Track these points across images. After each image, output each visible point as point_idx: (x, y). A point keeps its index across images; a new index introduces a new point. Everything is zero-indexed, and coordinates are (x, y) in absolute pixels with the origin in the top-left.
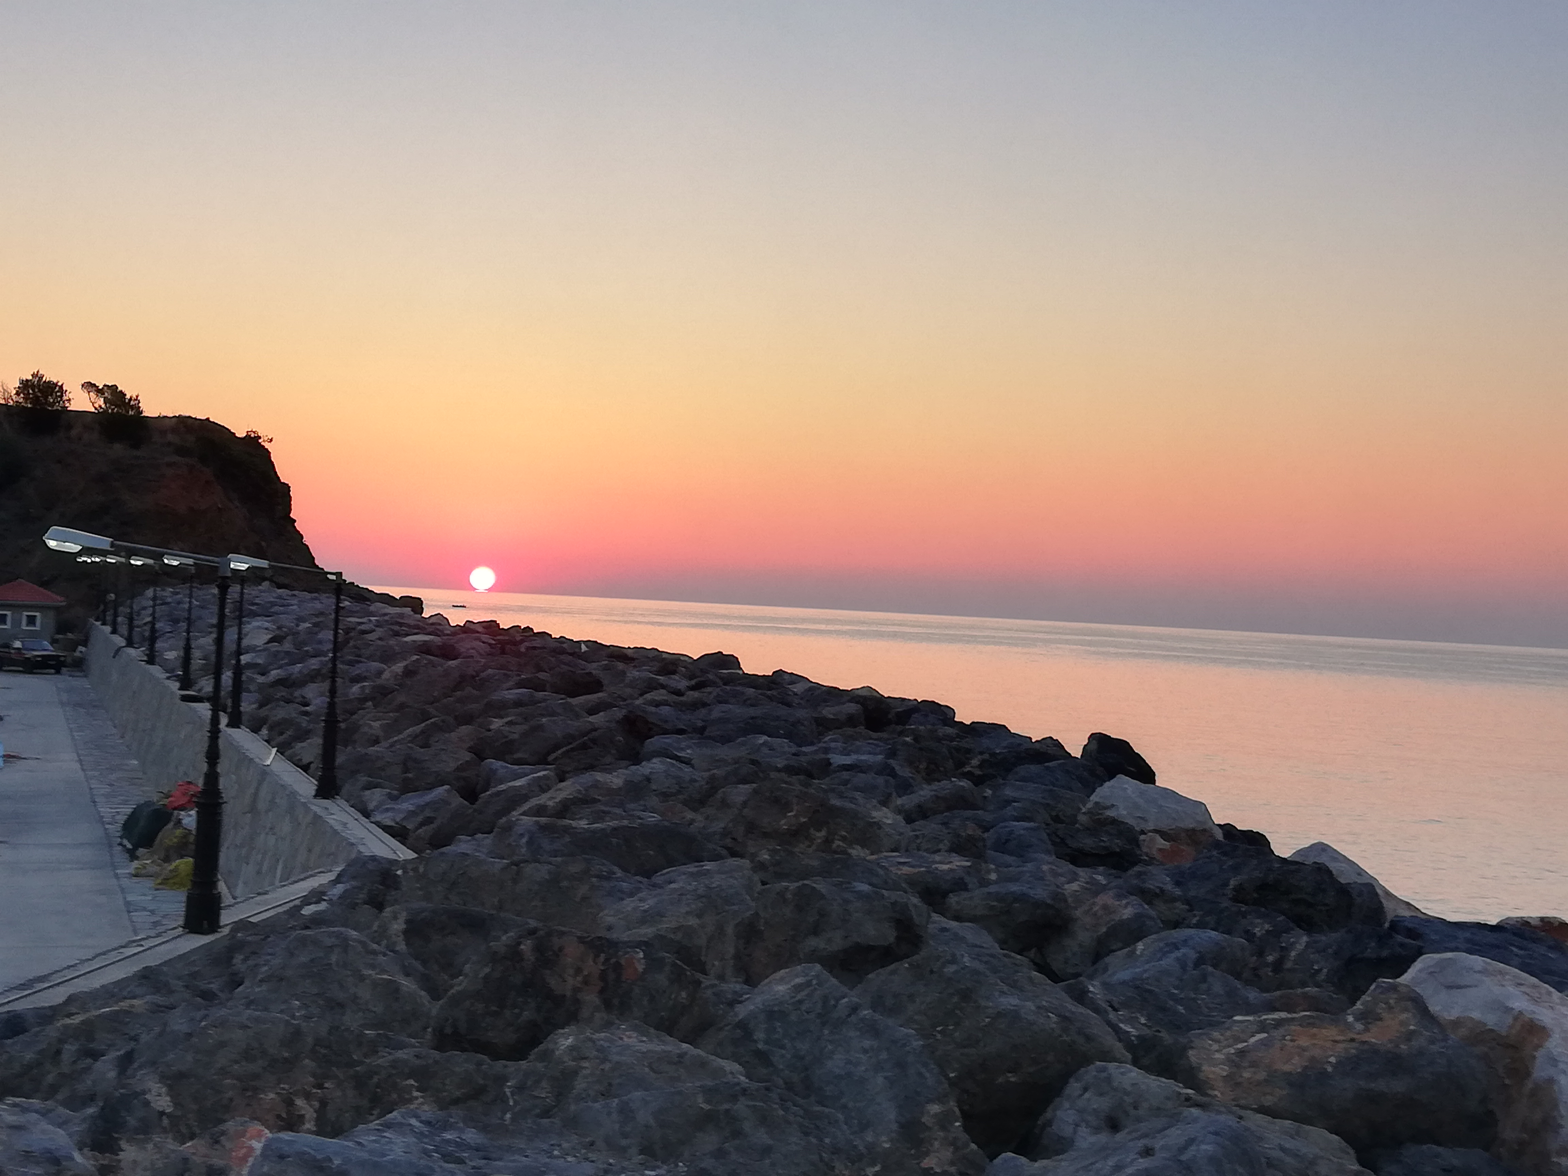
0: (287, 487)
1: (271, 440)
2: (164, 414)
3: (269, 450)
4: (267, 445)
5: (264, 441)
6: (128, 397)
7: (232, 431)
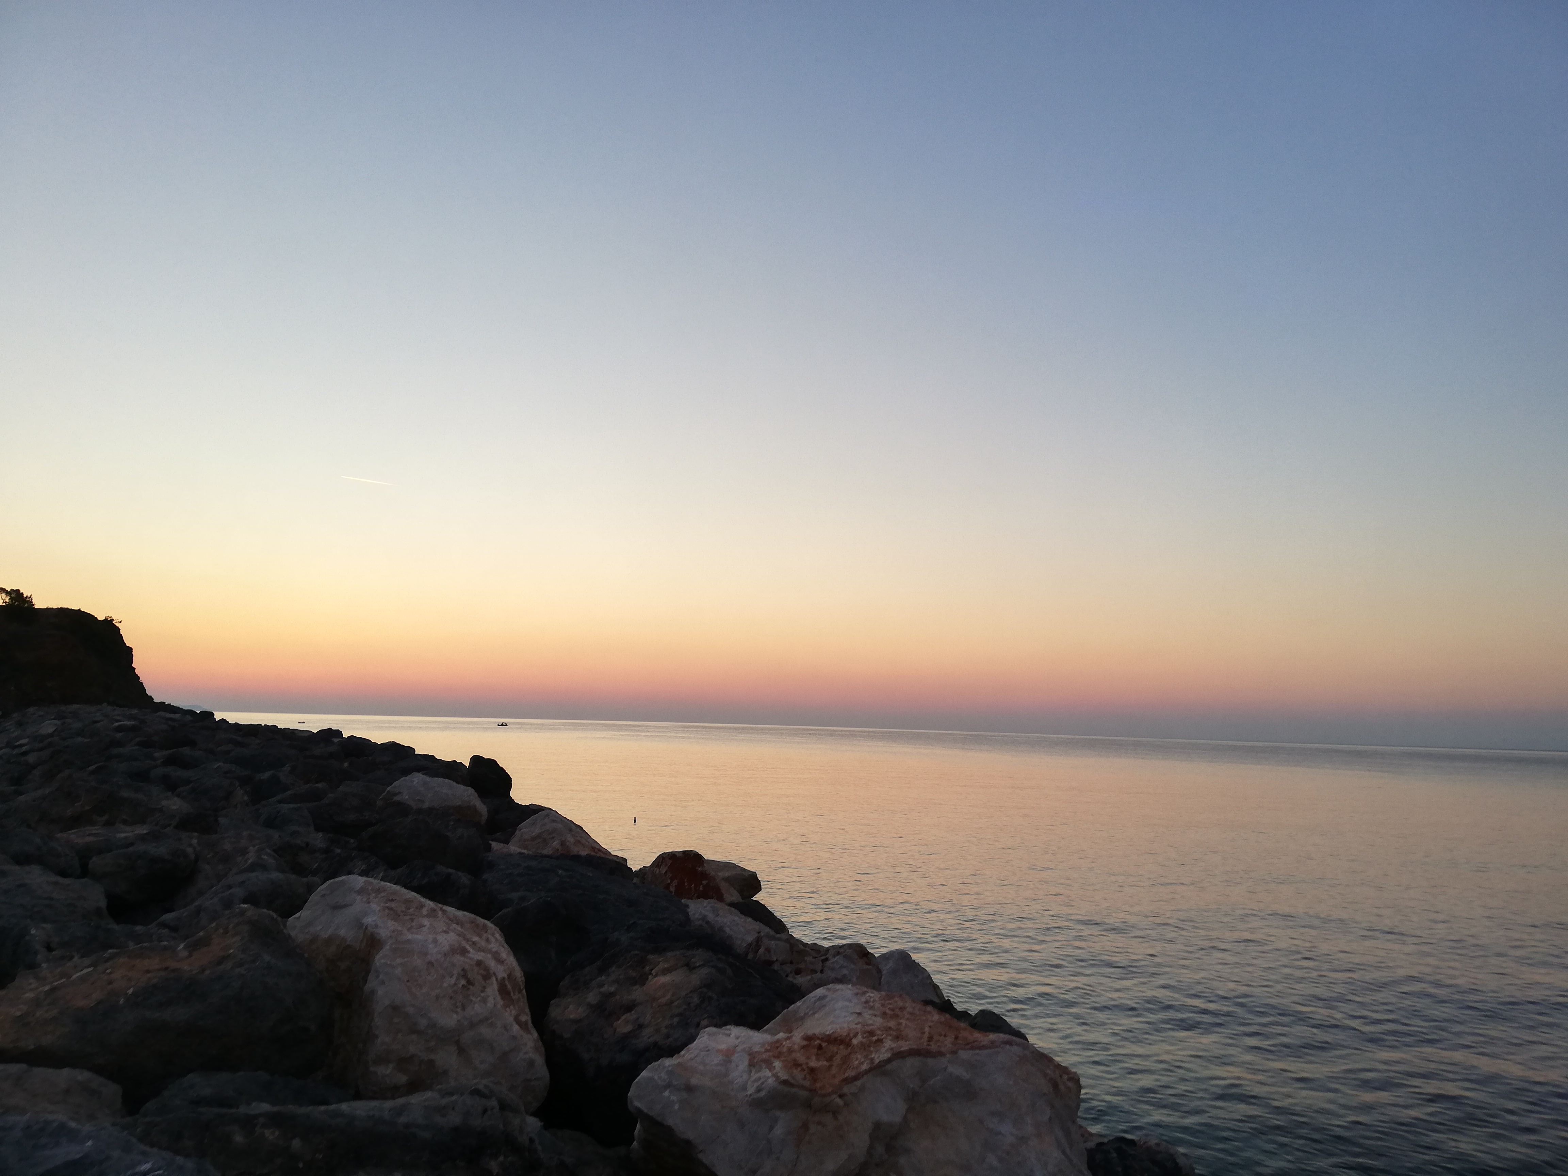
0: (130, 649)
1: (121, 622)
2: (50, 606)
3: (119, 628)
4: (118, 625)
5: (116, 622)
6: (25, 596)
7: (96, 616)
